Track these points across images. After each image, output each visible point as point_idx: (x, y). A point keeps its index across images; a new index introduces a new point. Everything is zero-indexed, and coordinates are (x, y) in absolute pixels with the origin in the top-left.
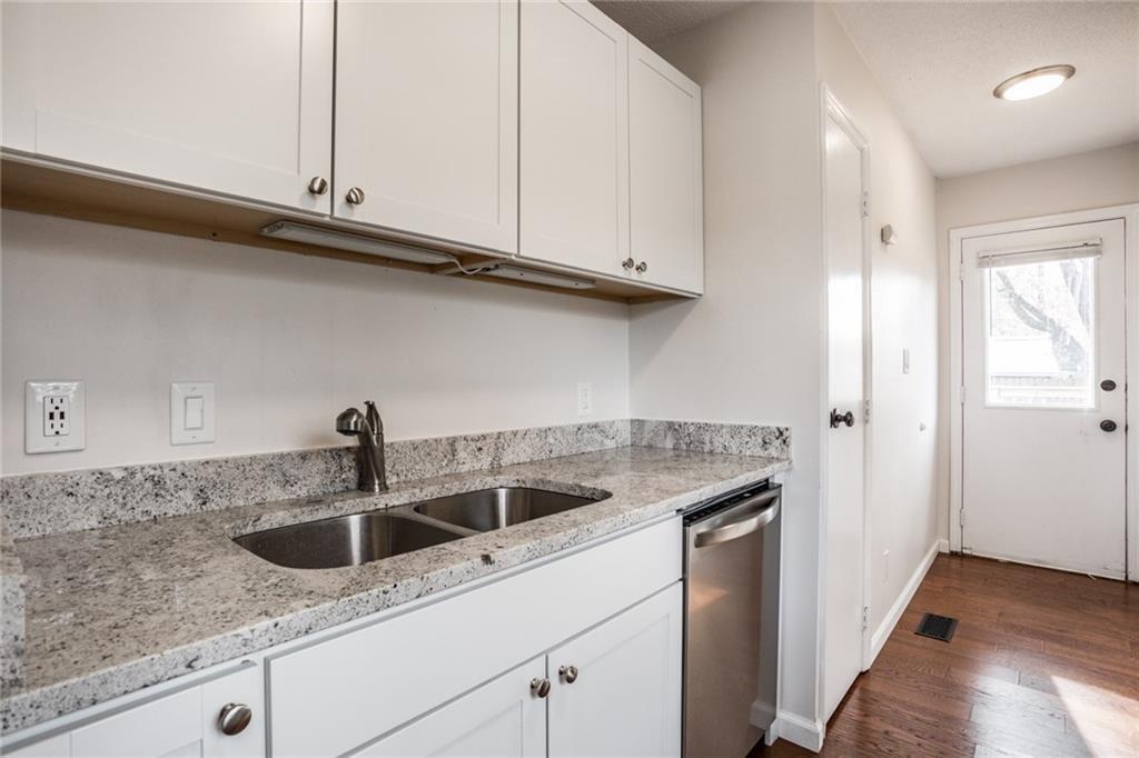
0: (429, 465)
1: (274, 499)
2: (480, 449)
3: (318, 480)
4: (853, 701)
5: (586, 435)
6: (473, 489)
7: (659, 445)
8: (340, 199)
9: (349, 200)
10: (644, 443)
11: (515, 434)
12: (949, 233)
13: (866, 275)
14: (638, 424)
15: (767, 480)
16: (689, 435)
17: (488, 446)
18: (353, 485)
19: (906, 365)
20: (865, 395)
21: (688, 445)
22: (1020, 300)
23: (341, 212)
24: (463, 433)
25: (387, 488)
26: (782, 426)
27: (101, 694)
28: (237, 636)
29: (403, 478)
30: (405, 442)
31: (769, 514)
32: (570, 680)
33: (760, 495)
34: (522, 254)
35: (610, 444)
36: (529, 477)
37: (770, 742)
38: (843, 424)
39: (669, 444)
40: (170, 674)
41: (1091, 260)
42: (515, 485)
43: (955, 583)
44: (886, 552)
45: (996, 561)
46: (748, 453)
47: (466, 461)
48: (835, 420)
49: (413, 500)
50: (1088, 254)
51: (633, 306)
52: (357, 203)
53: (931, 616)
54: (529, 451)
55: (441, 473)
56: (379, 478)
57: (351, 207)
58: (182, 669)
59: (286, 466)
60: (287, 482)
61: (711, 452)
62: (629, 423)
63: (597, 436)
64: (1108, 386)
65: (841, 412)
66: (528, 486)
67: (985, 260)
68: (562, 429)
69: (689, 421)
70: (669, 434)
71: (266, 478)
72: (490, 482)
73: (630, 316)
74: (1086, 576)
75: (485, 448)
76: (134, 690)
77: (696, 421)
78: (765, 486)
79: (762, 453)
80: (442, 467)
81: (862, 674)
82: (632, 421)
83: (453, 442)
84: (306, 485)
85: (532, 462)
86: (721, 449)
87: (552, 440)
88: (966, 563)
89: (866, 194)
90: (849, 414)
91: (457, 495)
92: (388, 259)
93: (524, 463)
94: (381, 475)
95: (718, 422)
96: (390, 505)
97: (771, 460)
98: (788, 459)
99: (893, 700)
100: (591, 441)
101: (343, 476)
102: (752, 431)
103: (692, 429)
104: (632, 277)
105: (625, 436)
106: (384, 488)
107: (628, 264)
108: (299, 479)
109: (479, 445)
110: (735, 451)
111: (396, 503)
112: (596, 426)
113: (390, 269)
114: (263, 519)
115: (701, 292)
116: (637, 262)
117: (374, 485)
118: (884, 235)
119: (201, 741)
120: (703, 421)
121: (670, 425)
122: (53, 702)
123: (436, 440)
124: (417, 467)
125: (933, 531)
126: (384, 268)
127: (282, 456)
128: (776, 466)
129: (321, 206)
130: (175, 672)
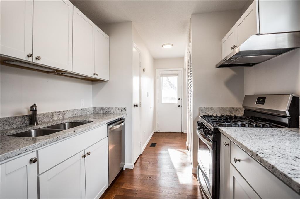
0: (47, 119)
1: (6, 129)
2: (59, 115)
3: (19, 123)
4: (139, 159)
5: (83, 111)
6: (59, 123)
7: (99, 113)
8: (34, 58)
9: (37, 58)
10: (96, 112)
11: (67, 111)
12: (156, 70)
13: (140, 77)
14: (94, 108)
15: (122, 118)
16: (106, 110)
17: (61, 114)
18: (28, 124)
19: (148, 96)
20: (140, 101)
21: (106, 112)
22: (170, 82)
23: (35, 61)
24: (55, 111)
25: (38, 124)
26: (125, 107)
27: (11, 156)
28: (33, 145)
29: (41, 122)
30: (41, 114)
31: (123, 124)
32: (89, 154)
33: (121, 120)
34: (73, 71)
35: (88, 113)
36: (73, 120)
37: (124, 169)
38: (136, 107)
39: (102, 112)
40: (22, 152)
41: (177, 77)
42: (69, 122)
43: (157, 137)
44: (144, 132)
45: (163, 132)
46: (118, 113)
47: (56, 118)
48: (135, 106)
49: (46, 126)
50: (177, 76)
51: (93, 82)
52: (39, 59)
53: (152, 143)
54: (71, 115)
55: (50, 120)
56: (36, 122)
57: (37, 60)
58: (24, 151)
59: (10, 120)
60: (10, 124)
61: (111, 113)
62: (92, 108)
63: (85, 111)
64: (179, 99)
65: (136, 104)
66: (73, 122)
67: (162, 75)
68: (78, 110)
69: (106, 107)
70: (102, 110)
71: (4, 123)
72: (63, 122)
73: (92, 84)
74: (176, 133)
75: (60, 115)
76: (16, 156)
77: (107, 107)
78: (121, 119)
79: (121, 113)
80: (50, 119)
81: (140, 155)
82: (93, 108)
83: (53, 113)
84: (15, 125)
85: (71, 117)
86: (113, 113)
87: (75, 112)
88: (159, 133)
89: (140, 62)
90: (137, 105)
91: (56, 125)
92: (36, 69)
93: (69, 118)
94: (37, 121)
95: (112, 107)
96: (40, 128)
97: (123, 114)
98: (126, 114)
99: (145, 158)
100: (84, 112)
101: (26, 122)
102: (119, 108)
103: (107, 109)
104: (95, 77)
105: (92, 111)
106: (37, 124)
107: (94, 74)
108: (14, 123)
109: (59, 114)
110: (116, 113)
111: (42, 127)
112: (85, 109)
113: (36, 72)
114: (8, 133)
115: (108, 80)
116: (96, 74)
117: (35, 123)
118: (144, 70)
119: (27, 165)
120: (109, 107)
121: (102, 108)
122: (3, 157)
123: (49, 113)
124: (44, 119)
125: (153, 128)
126: (35, 71)
127: (9, 118)
128: (124, 115)
129: (30, 60)
130: (23, 152)
